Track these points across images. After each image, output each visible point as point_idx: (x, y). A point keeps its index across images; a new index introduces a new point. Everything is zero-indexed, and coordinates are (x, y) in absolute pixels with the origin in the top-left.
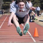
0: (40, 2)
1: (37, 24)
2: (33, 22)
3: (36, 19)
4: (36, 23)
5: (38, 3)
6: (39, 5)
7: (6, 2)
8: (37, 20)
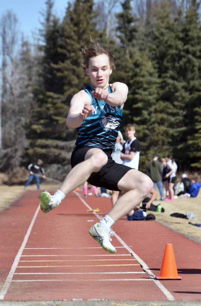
0: (170, 140)
1: (166, 228)
2: (150, 218)
3: (160, 208)
4: (161, 225)
5: (163, 144)
6: (167, 153)
7: (40, 141)
8: (163, 210)
